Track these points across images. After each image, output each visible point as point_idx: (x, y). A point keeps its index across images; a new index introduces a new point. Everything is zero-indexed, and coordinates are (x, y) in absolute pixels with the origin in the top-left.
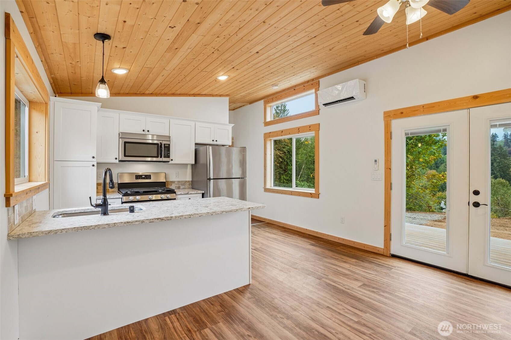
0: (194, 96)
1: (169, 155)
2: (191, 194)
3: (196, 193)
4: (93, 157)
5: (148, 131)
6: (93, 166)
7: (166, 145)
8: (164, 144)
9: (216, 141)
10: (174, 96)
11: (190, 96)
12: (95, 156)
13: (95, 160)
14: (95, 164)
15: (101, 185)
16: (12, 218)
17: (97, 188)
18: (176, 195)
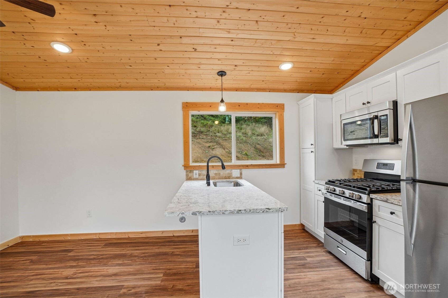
1: (387, 132)
2: (391, 202)
4: (312, 145)
5: (368, 103)
6: (312, 152)
7: (383, 117)
8: (380, 117)
12: (313, 143)
13: (313, 146)
14: (313, 150)
15: (356, 171)
16: (190, 175)
17: (354, 174)
18: (372, 199)
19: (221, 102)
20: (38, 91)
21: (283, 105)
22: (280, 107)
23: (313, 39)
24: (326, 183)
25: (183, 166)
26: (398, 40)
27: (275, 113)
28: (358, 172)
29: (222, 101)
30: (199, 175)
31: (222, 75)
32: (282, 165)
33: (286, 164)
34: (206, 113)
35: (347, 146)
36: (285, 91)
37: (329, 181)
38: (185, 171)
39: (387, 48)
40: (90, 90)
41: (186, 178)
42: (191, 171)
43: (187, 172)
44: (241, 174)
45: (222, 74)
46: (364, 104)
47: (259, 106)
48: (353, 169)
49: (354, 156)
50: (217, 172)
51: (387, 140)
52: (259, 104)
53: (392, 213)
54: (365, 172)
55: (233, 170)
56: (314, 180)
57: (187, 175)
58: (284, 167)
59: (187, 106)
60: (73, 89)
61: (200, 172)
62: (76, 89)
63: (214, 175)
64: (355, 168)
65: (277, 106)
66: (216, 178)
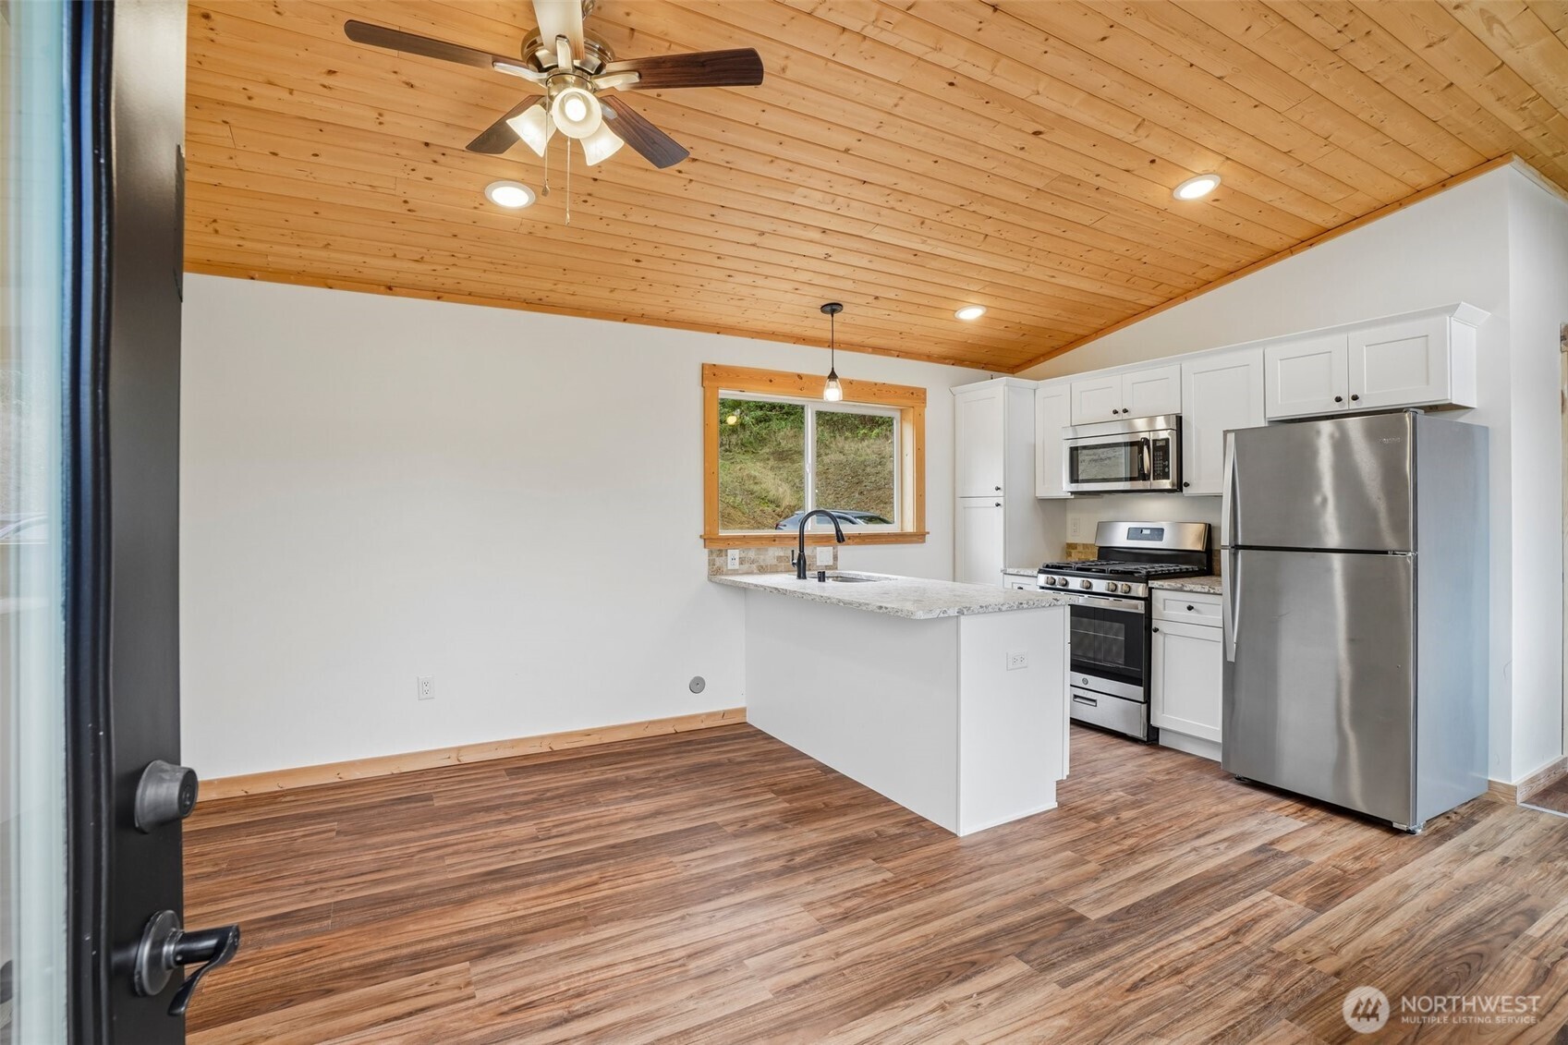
0: (1311, 245)
1: (1167, 470)
2: (1191, 591)
3: (1206, 590)
4: (998, 489)
5: (1125, 411)
6: (998, 505)
7: (1159, 444)
8: (1155, 441)
9: (1355, 398)
10: (1237, 277)
11: (1292, 253)
12: (1001, 486)
13: (1000, 493)
14: (1001, 501)
15: (1076, 548)
16: (719, 561)
17: (1069, 555)
18: (1150, 589)
19: (829, 377)
20: (252, 278)
21: (924, 391)
22: (916, 396)
23: (1053, 277)
24: (1041, 572)
25: (701, 536)
26: (1170, 300)
27: (901, 410)
28: (1080, 549)
29: (833, 376)
30: (742, 561)
31: (833, 312)
32: (919, 536)
33: (928, 533)
34: (761, 397)
35: (1072, 493)
36: (929, 358)
37: (1047, 566)
38: (706, 550)
39: (1149, 310)
40: (439, 298)
41: (709, 569)
42: (721, 553)
43: (711, 552)
44: (835, 558)
45: (832, 308)
46: (1115, 412)
47: (875, 390)
48: (1068, 544)
49: (1070, 517)
50: (782, 554)
51: (1166, 484)
52: (876, 384)
53: (1190, 608)
54: (1100, 548)
55: (819, 549)
56: (1002, 567)
57: (712, 563)
58: (924, 542)
59: (712, 374)
60: (382, 288)
61: (743, 555)
62: (390, 288)
63: (775, 562)
64: (1071, 540)
65: (912, 394)
66: (780, 569)
